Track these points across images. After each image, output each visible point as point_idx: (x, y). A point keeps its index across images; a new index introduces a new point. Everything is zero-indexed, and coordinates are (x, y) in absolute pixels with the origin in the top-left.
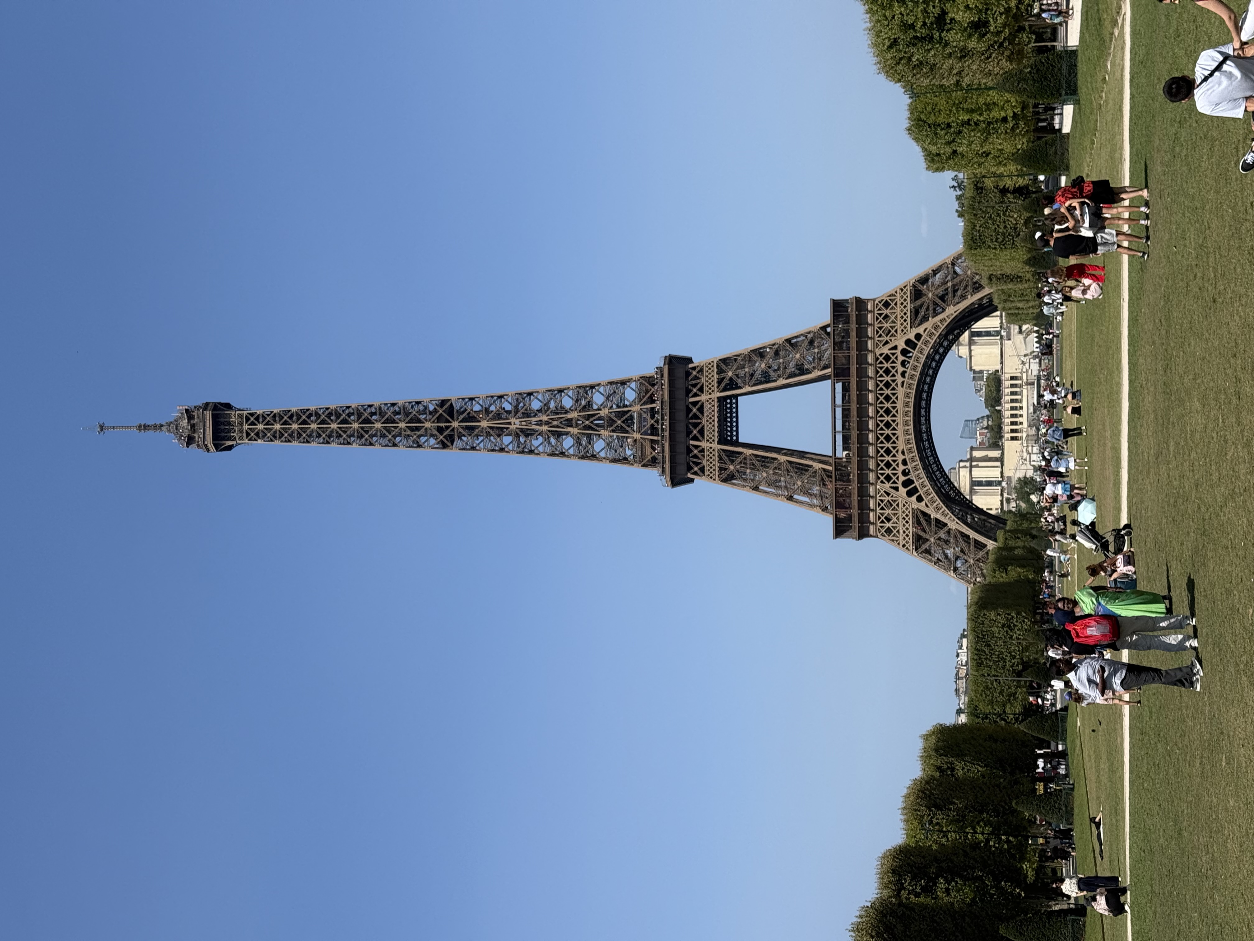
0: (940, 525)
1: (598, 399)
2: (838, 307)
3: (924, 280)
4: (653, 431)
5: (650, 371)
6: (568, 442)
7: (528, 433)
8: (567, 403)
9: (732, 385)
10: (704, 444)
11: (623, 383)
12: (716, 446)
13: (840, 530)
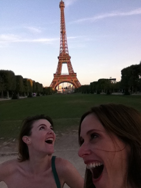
0: (55, 84)
1: (66, 49)
2: (76, 73)
3: (79, 82)
4: (63, 55)
5: (69, 55)
6: (62, 46)
7: (63, 42)
8: (66, 46)
9: (68, 63)
10: (62, 60)
11: (68, 52)
12: (62, 62)
13: (54, 74)
